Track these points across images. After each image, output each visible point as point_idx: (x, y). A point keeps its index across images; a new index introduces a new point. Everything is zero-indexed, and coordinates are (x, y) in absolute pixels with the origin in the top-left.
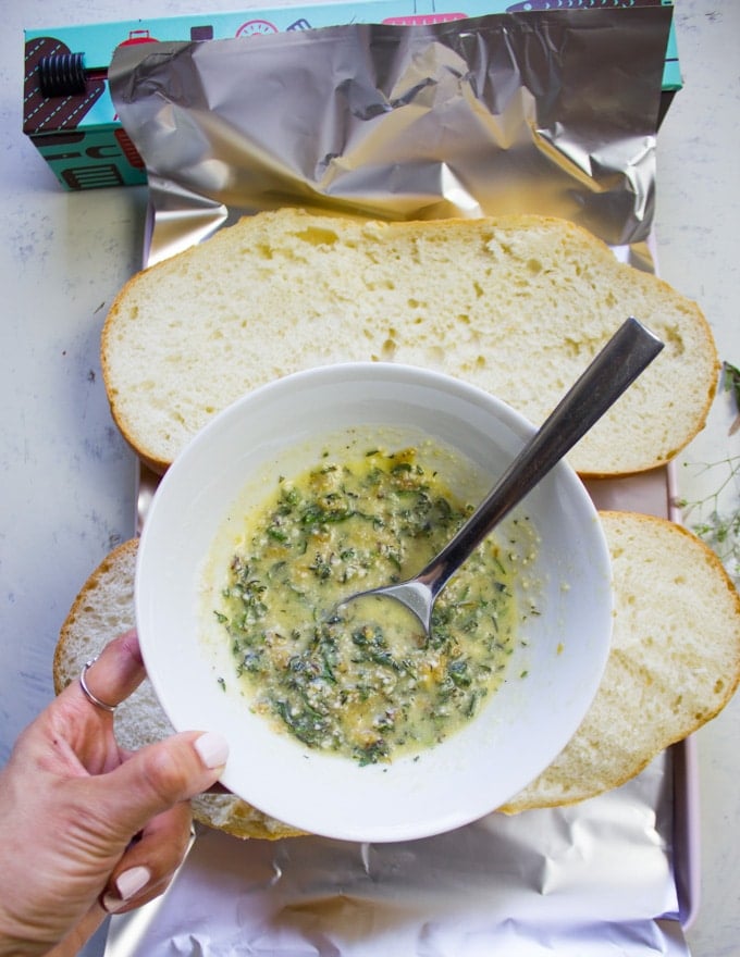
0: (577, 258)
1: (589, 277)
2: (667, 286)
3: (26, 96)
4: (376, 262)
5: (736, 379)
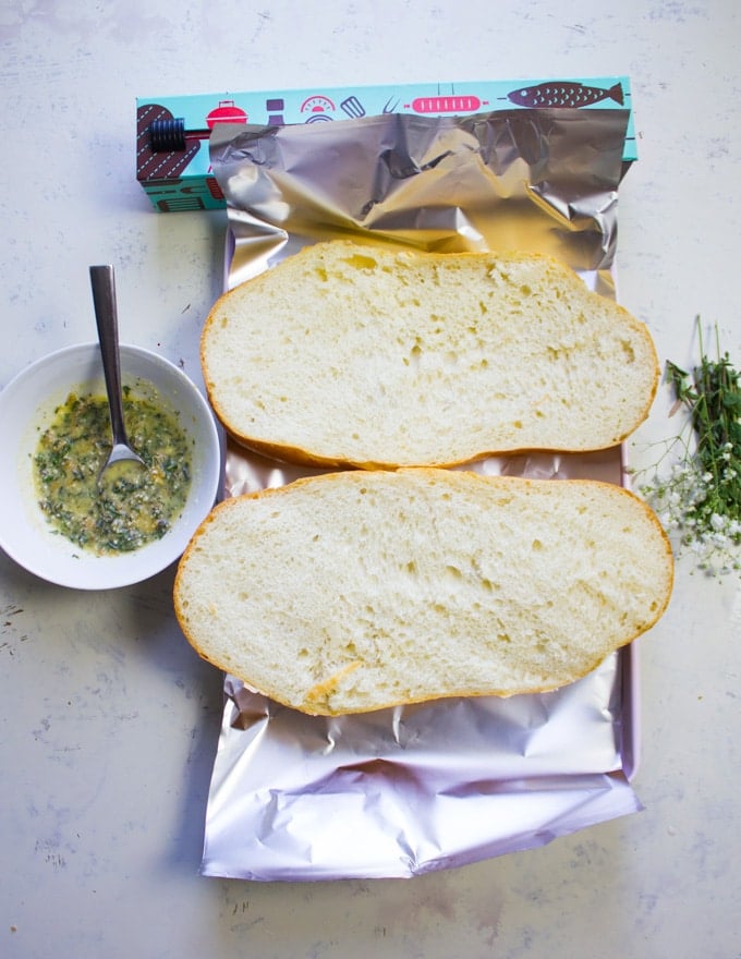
0: (557, 285)
1: (566, 300)
2: (624, 311)
3: (138, 151)
4: (406, 284)
5: (675, 374)
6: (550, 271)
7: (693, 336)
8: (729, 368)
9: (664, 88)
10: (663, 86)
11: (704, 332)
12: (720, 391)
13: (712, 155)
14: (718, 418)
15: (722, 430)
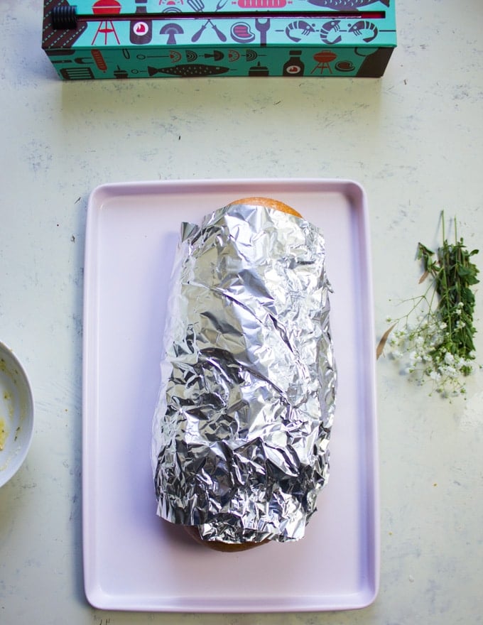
3: (44, 27)
5: (424, 252)
7: (439, 225)
8: (463, 249)
9: (423, 48)
11: (447, 225)
12: (456, 265)
13: (456, 97)
14: (454, 284)
15: (457, 293)
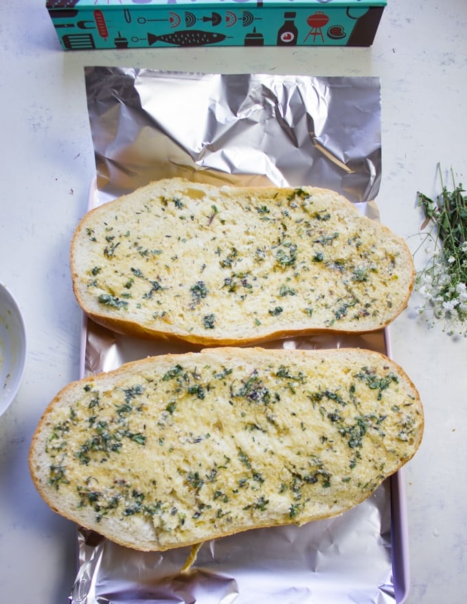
0: (339, 212)
1: (345, 223)
2: (387, 229)
4: (227, 209)
5: (424, 201)
6: (334, 202)
7: (436, 178)
8: (462, 193)
9: (409, 22)
10: (409, 20)
11: (444, 175)
12: (457, 209)
13: (443, 63)
14: (456, 226)
15: (460, 234)
